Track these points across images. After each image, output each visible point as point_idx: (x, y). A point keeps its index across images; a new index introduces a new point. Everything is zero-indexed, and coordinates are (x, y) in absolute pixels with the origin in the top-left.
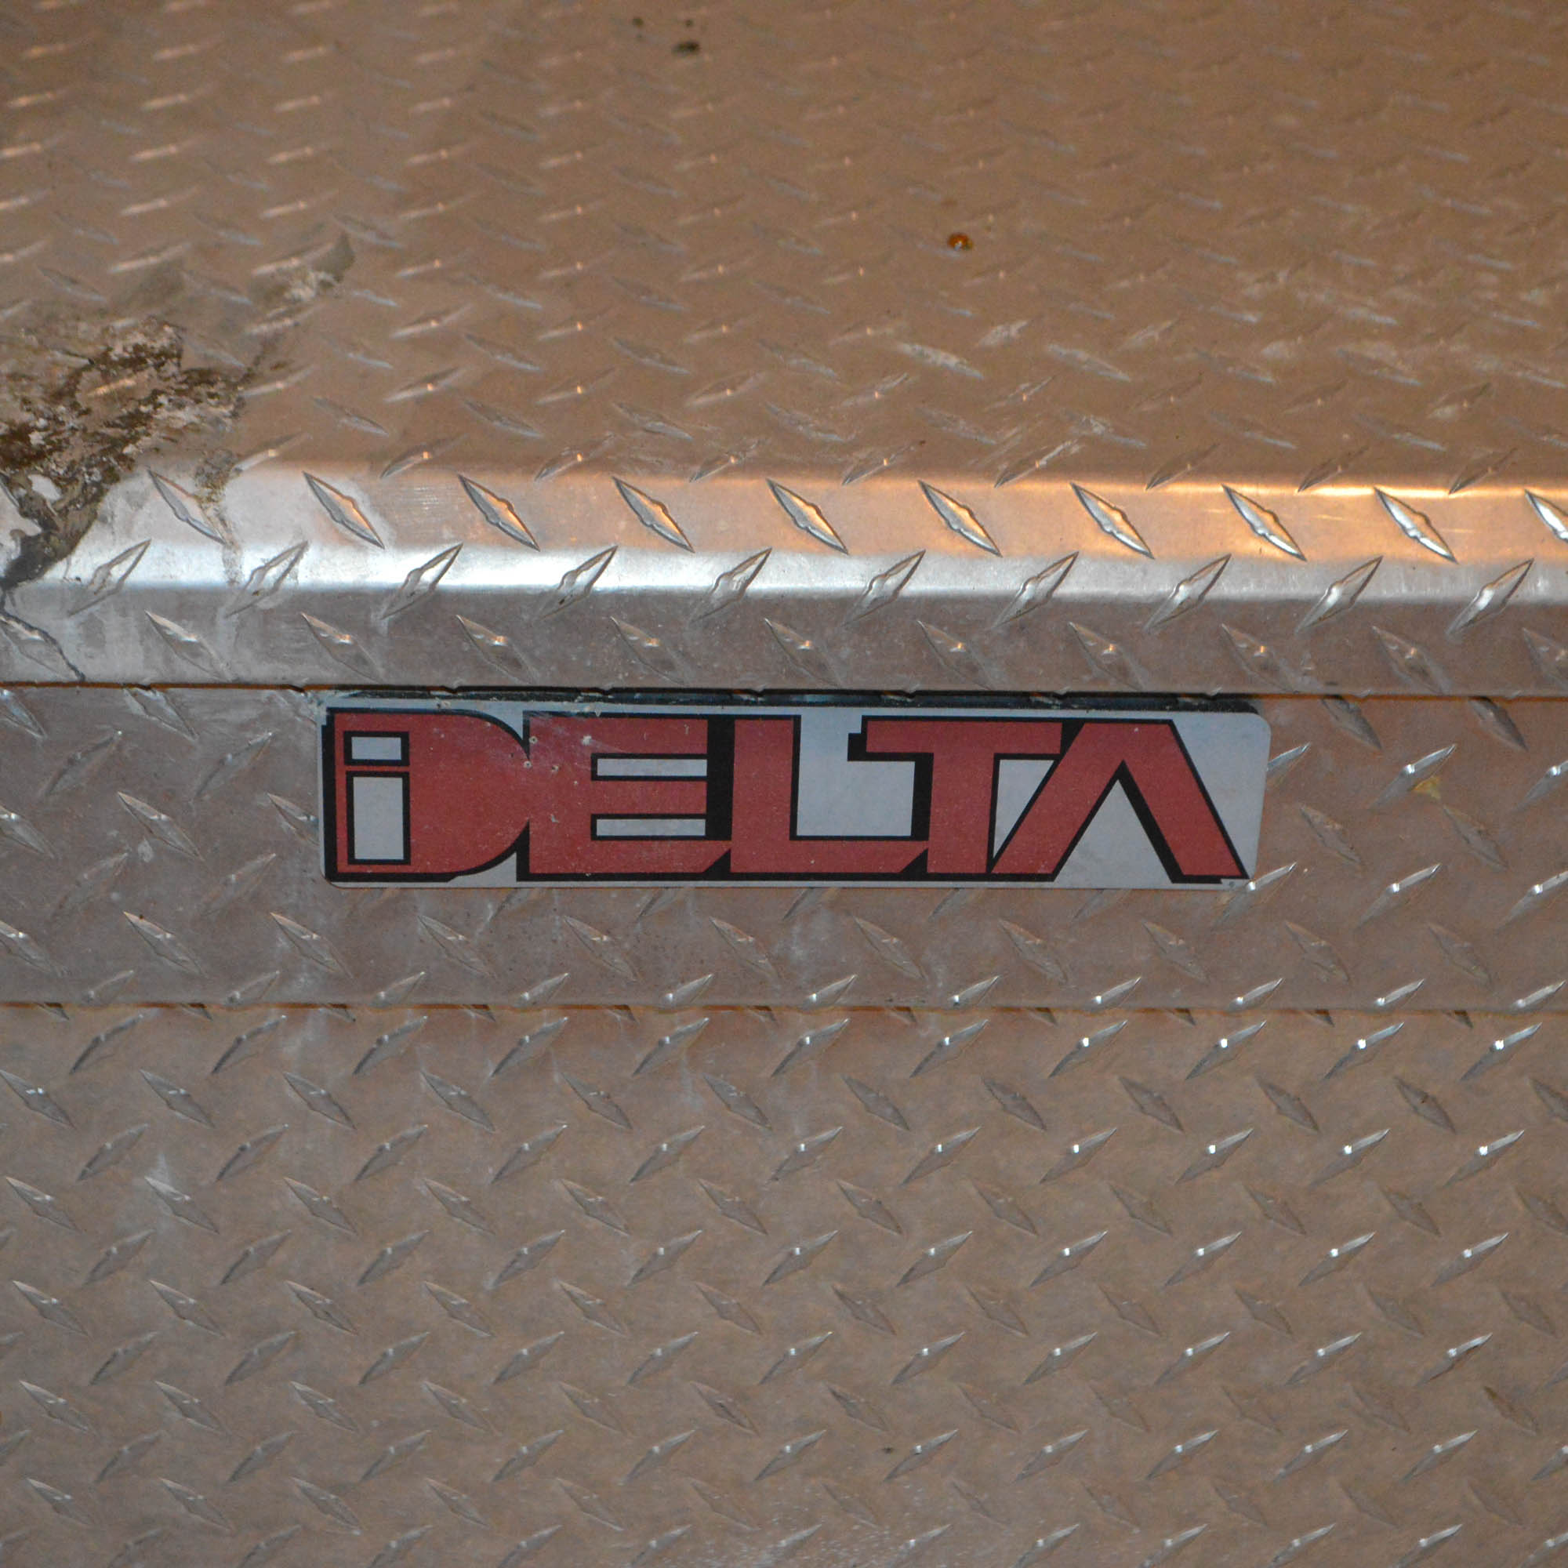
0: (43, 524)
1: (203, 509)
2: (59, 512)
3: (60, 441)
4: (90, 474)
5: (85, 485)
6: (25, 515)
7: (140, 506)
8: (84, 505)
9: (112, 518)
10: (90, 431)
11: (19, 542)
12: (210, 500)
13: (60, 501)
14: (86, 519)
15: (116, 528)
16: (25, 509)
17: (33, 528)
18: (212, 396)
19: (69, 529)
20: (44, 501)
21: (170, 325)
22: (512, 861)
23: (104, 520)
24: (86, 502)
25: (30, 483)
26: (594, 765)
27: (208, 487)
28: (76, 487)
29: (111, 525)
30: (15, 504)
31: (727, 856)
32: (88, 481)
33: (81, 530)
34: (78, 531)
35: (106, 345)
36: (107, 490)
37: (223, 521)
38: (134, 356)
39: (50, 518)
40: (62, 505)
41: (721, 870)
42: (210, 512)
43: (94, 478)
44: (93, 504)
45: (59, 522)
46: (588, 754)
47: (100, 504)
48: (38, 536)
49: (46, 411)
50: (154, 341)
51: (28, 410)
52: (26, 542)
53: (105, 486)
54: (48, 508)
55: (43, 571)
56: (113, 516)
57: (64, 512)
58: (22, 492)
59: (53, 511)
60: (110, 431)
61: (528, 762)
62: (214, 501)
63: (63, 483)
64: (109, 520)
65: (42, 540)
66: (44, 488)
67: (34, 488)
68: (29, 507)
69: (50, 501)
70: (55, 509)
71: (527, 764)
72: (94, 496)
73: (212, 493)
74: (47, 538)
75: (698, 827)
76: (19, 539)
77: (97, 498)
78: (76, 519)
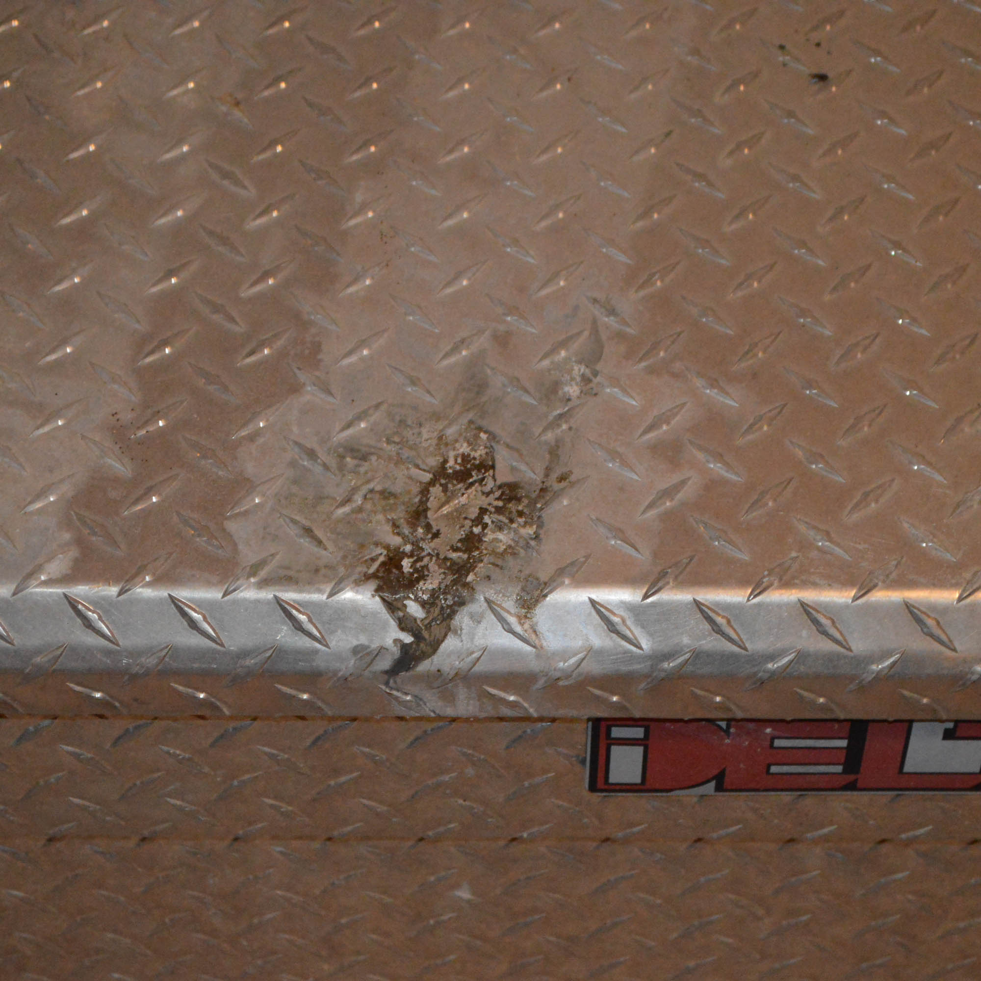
0: (414, 635)
1: (522, 624)
2: (426, 626)
3: (422, 567)
4: (446, 600)
5: (442, 608)
6: (402, 629)
7: (479, 622)
8: (442, 622)
9: (461, 631)
10: (442, 556)
11: (399, 648)
12: (526, 617)
13: (426, 618)
14: (443, 631)
15: (464, 638)
16: (403, 625)
17: (408, 639)
18: (521, 514)
19: (432, 638)
20: (415, 619)
21: (486, 432)
22: (713, 784)
23: (455, 632)
24: (444, 620)
25: (405, 606)
26: (772, 743)
27: (525, 609)
28: (436, 609)
29: (460, 635)
30: (396, 622)
31: (856, 781)
32: (444, 605)
33: (440, 639)
34: (438, 640)
35: (443, 456)
36: (457, 611)
37: (535, 632)
38: (462, 468)
39: (420, 632)
40: (426, 622)
41: (851, 787)
42: (526, 626)
43: (448, 603)
44: (447, 621)
45: (426, 634)
46: (769, 738)
47: (452, 621)
48: (412, 643)
49: (411, 537)
50: (476, 451)
51: (398, 534)
52: (404, 647)
53: (456, 608)
54: (418, 625)
55: (415, 666)
56: (461, 629)
57: (428, 627)
58: (401, 614)
59: (421, 625)
60: (454, 555)
61: (728, 740)
62: (529, 618)
63: (427, 606)
64: (459, 632)
65: (414, 646)
66: (414, 609)
67: (408, 610)
68: (405, 624)
69: (419, 618)
70: (423, 625)
71: (727, 741)
72: (448, 615)
73: (527, 612)
74: (418, 645)
75: (839, 769)
76: (399, 645)
77: (450, 616)
78: (437, 631)
